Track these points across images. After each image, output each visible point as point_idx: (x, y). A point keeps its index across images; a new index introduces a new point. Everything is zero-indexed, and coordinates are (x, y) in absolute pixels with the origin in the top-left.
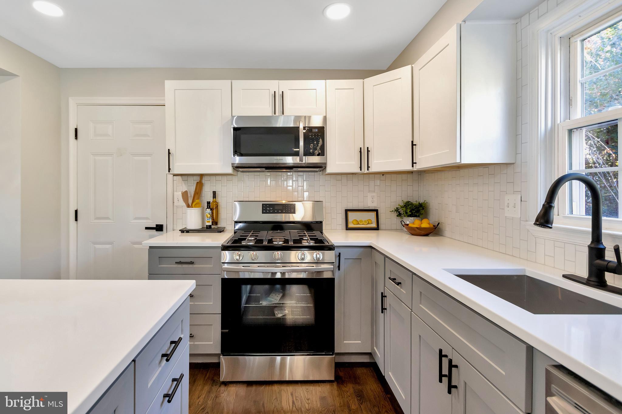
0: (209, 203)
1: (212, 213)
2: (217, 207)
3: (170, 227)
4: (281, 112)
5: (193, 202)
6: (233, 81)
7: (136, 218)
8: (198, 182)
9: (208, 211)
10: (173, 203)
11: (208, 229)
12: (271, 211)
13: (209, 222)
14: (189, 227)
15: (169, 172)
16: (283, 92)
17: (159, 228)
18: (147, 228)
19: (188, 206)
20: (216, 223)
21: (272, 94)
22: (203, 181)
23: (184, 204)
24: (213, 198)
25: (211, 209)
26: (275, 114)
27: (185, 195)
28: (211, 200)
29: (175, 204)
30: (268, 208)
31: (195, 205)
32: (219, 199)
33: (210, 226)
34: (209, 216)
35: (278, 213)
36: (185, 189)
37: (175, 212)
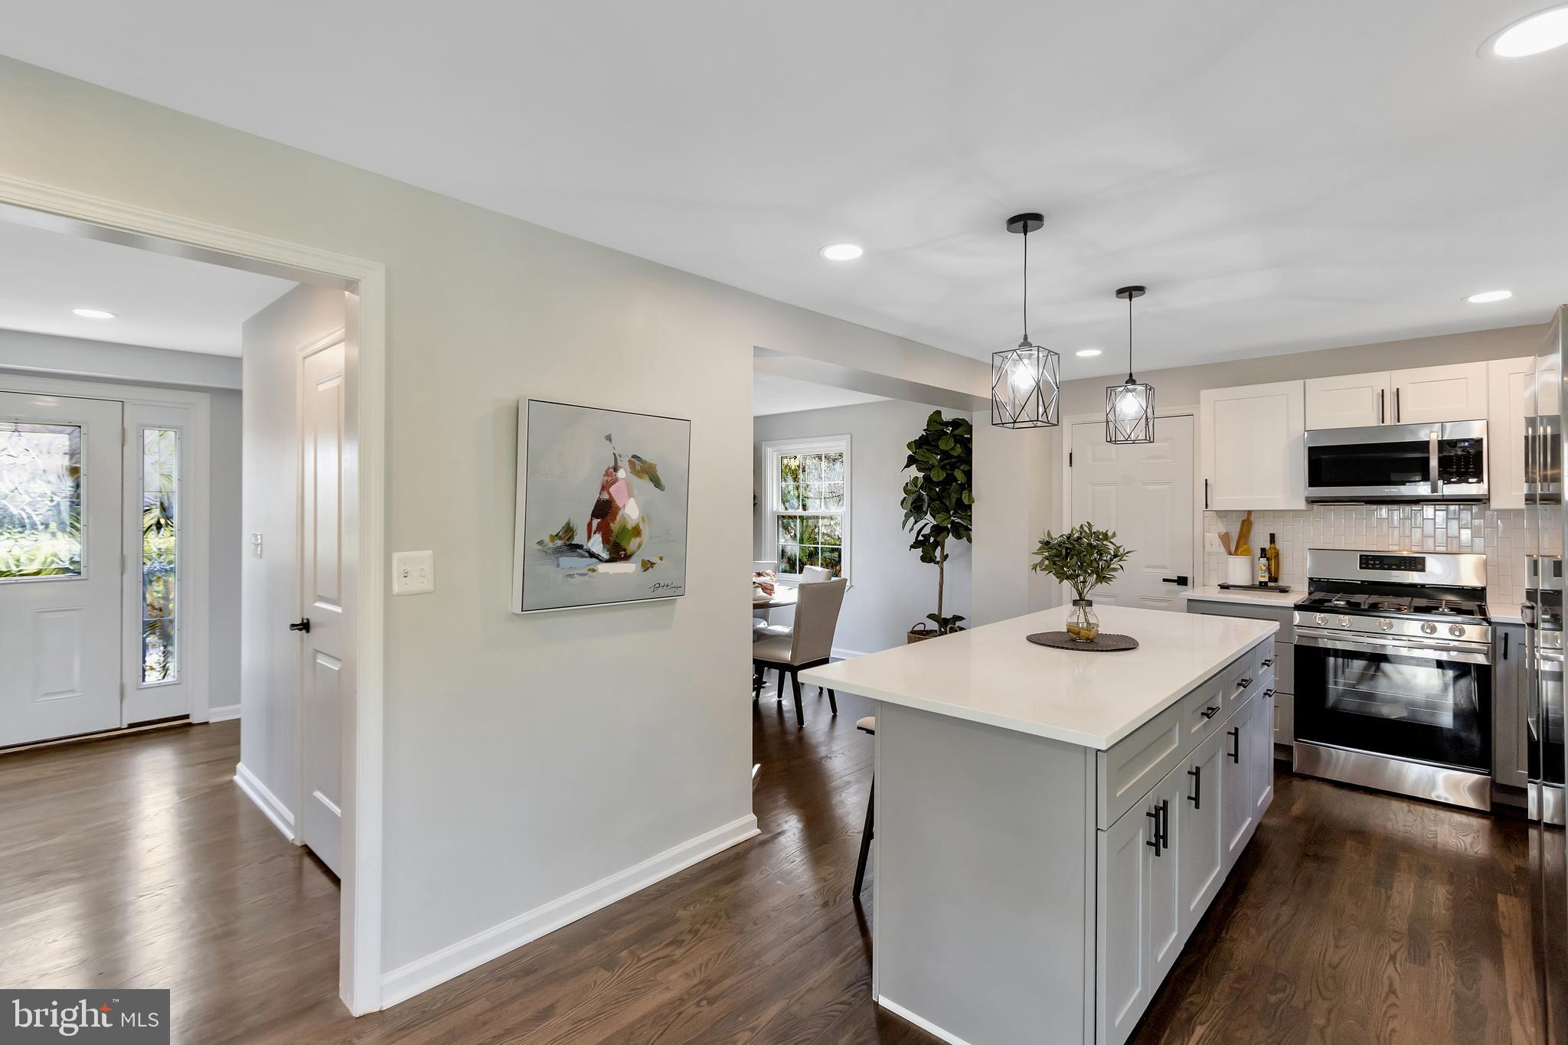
0: (1263, 550)
1: (1269, 565)
2: (1277, 556)
3: (1198, 580)
4: (1394, 417)
5: (1237, 548)
6: (1307, 380)
7: (1148, 567)
8: (1244, 521)
9: (1263, 562)
10: (1204, 547)
11: (1263, 586)
12: (1377, 566)
13: (1264, 577)
14: (1231, 583)
15: (1206, 508)
16: (1398, 389)
17: (1182, 581)
18: (1165, 580)
19: (1230, 554)
20: (1276, 580)
21: (1378, 394)
22: (1252, 519)
23: (1222, 549)
24: (1271, 543)
25: (1268, 559)
26: (1383, 422)
27: (1225, 538)
28: (1267, 545)
29: (1206, 549)
30: (1369, 561)
31: (1241, 552)
32: (1279, 545)
33: (1266, 583)
34: (1264, 568)
35: (1390, 568)
36: (1223, 531)
37: (1206, 560)
